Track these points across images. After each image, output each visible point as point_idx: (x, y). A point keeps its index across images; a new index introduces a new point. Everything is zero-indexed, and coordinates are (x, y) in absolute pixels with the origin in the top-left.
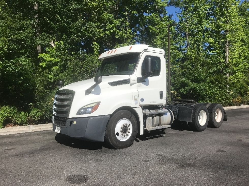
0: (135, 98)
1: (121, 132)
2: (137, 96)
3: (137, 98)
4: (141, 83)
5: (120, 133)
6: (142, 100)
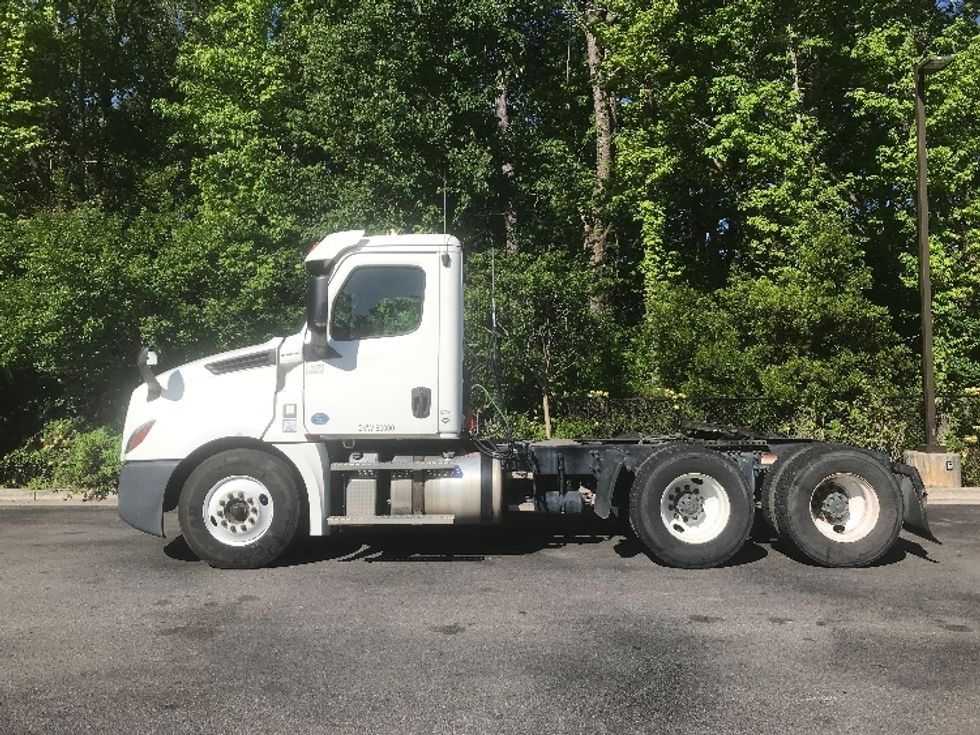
0: (288, 412)
1: (220, 514)
2: (295, 406)
3: (293, 412)
4: (320, 362)
5: (219, 520)
6: (321, 419)
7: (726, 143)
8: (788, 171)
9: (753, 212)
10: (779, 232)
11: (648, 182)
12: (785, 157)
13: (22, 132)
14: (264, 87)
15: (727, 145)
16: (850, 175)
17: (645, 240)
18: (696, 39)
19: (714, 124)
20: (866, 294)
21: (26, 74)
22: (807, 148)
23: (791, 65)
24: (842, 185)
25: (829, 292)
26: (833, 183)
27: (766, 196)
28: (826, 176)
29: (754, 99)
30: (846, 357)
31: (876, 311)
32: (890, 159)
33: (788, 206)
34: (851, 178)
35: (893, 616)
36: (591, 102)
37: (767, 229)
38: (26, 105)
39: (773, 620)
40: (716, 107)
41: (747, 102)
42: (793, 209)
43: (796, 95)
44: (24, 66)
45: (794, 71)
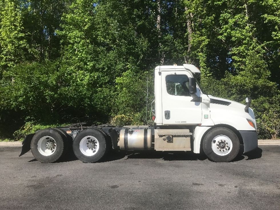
7: (225, 34)
8: (244, 42)
9: (234, 55)
10: (242, 60)
11: (201, 47)
12: (243, 37)
13: (21, 42)
14: (86, 25)
15: (225, 35)
16: (265, 42)
17: (200, 65)
18: (215, 3)
19: (221, 29)
20: (269, 79)
21: (22, 26)
22: (251, 34)
23: (245, 9)
24: (262, 45)
25: (255, 78)
26: (260, 44)
27: (238, 50)
28: (257, 42)
29: (234, 20)
30: (262, 98)
31: (271, 84)
32: (276, 36)
33: (245, 52)
34: (266, 43)
35: (262, 184)
36: (186, 25)
37: (238, 60)
38: (23, 35)
39: (220, 185)
40: (222, 23)
41: (231, 21)
42: (246, 53)
43: (247, 18)
44: (21, 23)
45: (246, 11)
